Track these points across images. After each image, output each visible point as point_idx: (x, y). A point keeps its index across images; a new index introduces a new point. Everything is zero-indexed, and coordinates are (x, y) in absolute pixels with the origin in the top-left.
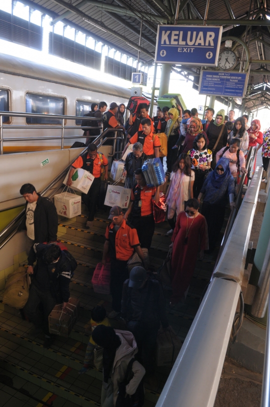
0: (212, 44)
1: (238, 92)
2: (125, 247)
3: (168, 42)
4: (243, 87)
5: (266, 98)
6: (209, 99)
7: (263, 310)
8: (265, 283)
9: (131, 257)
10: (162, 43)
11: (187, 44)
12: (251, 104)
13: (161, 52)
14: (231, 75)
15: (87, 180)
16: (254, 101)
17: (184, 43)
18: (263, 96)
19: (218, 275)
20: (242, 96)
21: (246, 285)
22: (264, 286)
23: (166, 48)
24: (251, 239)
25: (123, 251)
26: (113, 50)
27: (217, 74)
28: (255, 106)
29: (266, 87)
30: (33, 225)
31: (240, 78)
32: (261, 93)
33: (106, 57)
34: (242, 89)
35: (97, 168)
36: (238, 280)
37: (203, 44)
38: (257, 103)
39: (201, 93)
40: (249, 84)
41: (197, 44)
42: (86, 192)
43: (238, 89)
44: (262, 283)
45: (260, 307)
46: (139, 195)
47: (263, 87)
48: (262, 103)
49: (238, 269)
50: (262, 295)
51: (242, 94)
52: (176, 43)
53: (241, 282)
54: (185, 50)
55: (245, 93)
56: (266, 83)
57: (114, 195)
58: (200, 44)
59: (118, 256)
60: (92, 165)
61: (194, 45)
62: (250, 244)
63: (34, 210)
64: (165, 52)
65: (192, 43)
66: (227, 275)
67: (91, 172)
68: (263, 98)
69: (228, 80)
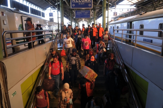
0: (90, 1)
3: (75, 1)
10: (73, 2)
11: (82, 2)
13: (73, 5)
14: (85, 11)
17: (81, 1)
23: (75, 4)
26: (32, 5)
27: (80, 11)
31: (88, 12)
33: (31, 8)
37: (87, 2)
41: (85, 2)
52: (78, 1)
54: (81, 4)
58: (86, 2)
61: (84, 2)
64: (74, 5)
65: (83, 1)
69: (84, 13)
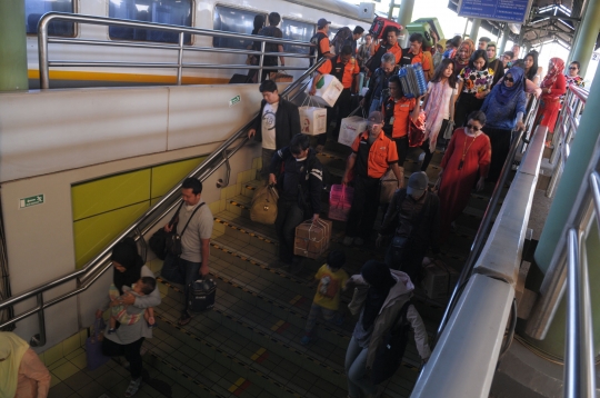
1: (516, 15)
2: (379, 164)
4: (525, 9)
5: (556, 27)
6: (471, 24)
7: (543, 329)
8: (551, 289)
9: (385, 174)
12: (532, 34)
15: (335, 90)
16: (538, 31)
18: (552, 24)
19: (481, 271)
20: (522, 21)
21: (522, 290)
22: (549, 294)
24: (530, 225)
25: (377, 167)
28: (538, 38)
29: (558, 11)
30: (274, 130)
32: (550, 20)
34: (523, 11)
35: (347, 76)
36: (511, 281)
38: (543, 33)
39: (460, 14)
40: (533, 5)
42: (332, 105)
43: (518, 11)
44: (547, 289)
45: (539, 324)
46: (392, 109)
47: (553, 10)
48: (550, 35)
49: (512, 265)
50: (544, 307)
51: (522, 17)
53: (515, 283)
55: (527, 17)
56: (558, 5)
57: (349, 131)
59: (370, 173)
60: (342, 71)
62: (528, 233)
63: (275, 111)
66: (495, 272)
67: (341, 80)
68: (552, 28)
